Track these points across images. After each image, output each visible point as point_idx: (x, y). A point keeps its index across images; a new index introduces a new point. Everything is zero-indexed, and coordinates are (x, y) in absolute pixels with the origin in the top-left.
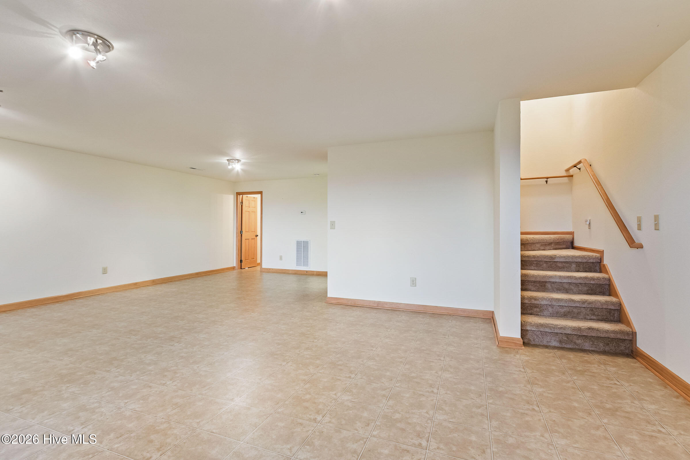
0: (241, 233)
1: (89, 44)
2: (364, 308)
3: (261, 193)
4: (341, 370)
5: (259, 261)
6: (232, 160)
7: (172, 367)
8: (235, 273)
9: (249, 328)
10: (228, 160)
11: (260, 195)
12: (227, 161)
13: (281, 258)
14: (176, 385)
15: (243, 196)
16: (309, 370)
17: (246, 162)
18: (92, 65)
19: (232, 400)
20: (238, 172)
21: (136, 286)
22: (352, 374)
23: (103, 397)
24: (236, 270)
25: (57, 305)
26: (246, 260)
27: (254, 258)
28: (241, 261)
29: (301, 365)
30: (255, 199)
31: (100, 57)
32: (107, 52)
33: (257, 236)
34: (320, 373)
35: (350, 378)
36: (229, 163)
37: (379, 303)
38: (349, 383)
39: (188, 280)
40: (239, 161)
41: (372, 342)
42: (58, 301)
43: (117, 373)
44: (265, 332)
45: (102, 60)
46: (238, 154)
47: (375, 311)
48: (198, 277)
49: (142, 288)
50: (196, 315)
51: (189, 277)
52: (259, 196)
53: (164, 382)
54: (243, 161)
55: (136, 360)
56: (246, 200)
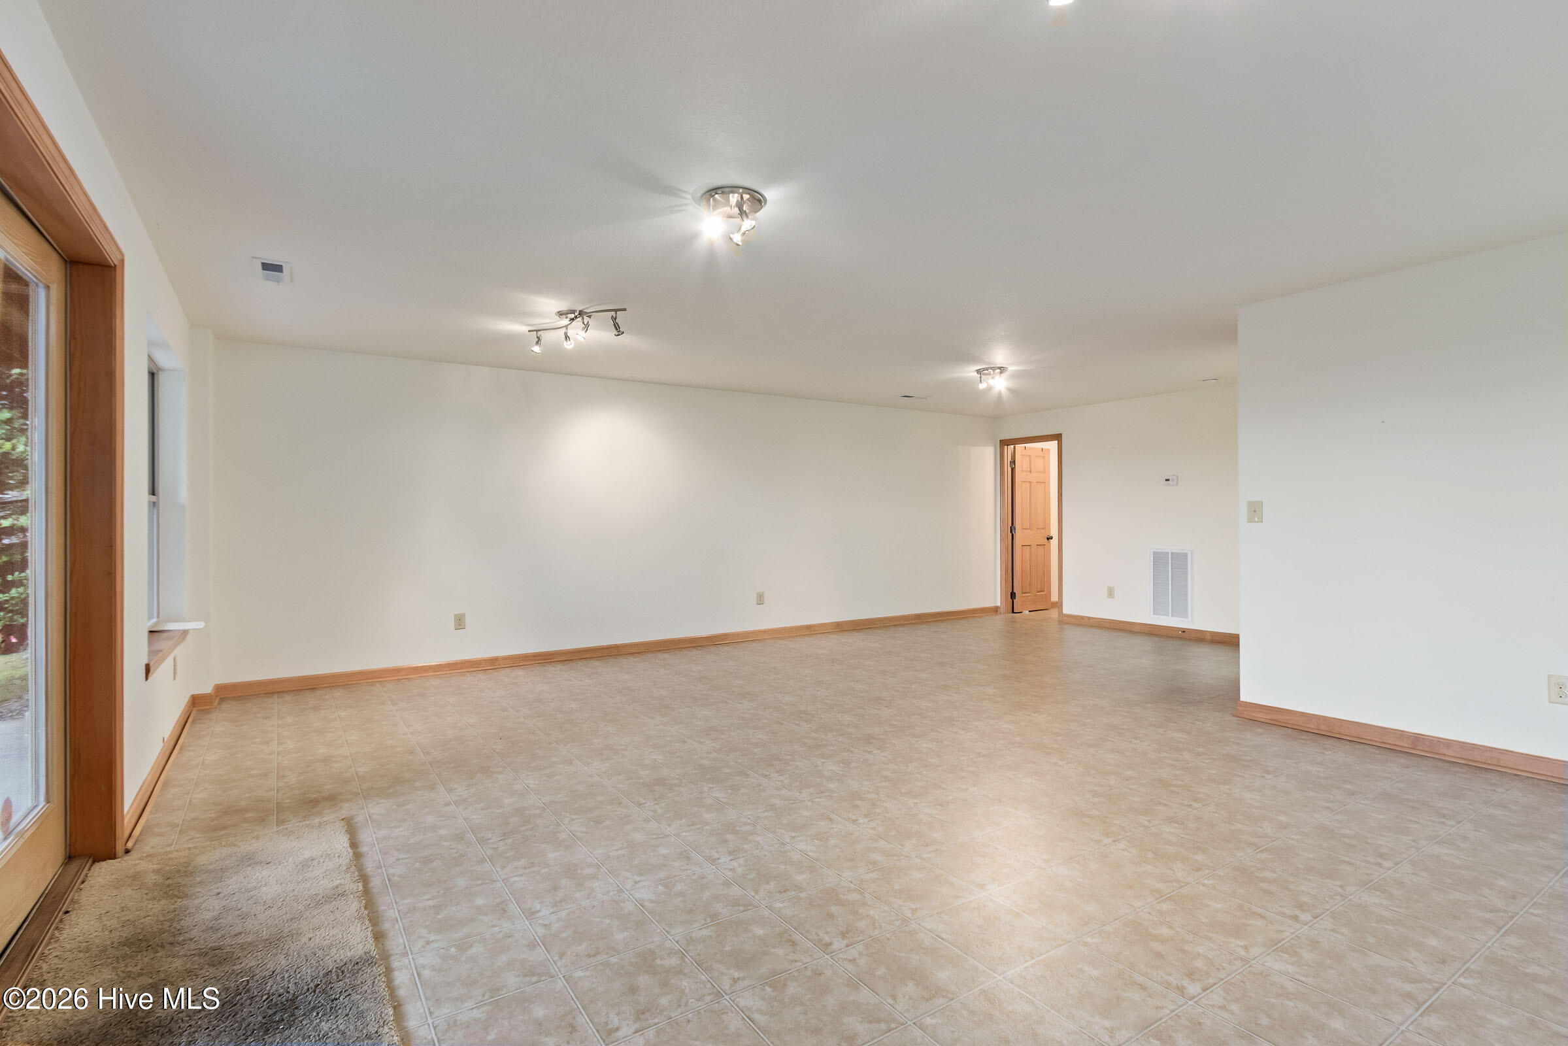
0: (1011, 532)
1: (731, 207)
2: (1363, 746)
3: (1058, 437)
4: (1269, 893)
5: (1054, 598)
6: (987, 369)
7: (868, 792)
8: (998, 622)
9: (1025, 745)
10: (978, 371)
11: (1056, 442)
12: (976, 374)
13: (1111, 593)
14: (875, 828)
15: (1014, 447)
16: (1173, 870)
17: (1021, 370)
18: (735, 241)
19: (982, 886)
20: (1000, 394)
21: (809, 631)
22: (1302, 910)
23: (759, 818)
24: (1000, 614)
25: (695, 652)
26: (1025, 593)
27: (1044, 588)
28: (1013, 595)
29: (1150, 855)
30: (1045, 453)
31: (747, 224)
32: (756, 212)
33: (1049, 538)
34: (1204, 885)
35: (1297, 920)
36: (981, 377)
37: (1417, 739)
38: (1292, 931)
39: (900, 629)
40: (1002, 369)
41: (1380, 842)
42: (695, 645)
43: (780, 783)
44: (1062, 760)
45: (749, 228)
46: (1000, 355)
47: (1403, 761)
48: (923, 623)
49: (819, 636)
50: (915, 701)
51: (902, 622)
52: (1052, 445)
53: (854, 818)
54: (1012, 369)
55: (808, 767)
56: (1022, 455)
